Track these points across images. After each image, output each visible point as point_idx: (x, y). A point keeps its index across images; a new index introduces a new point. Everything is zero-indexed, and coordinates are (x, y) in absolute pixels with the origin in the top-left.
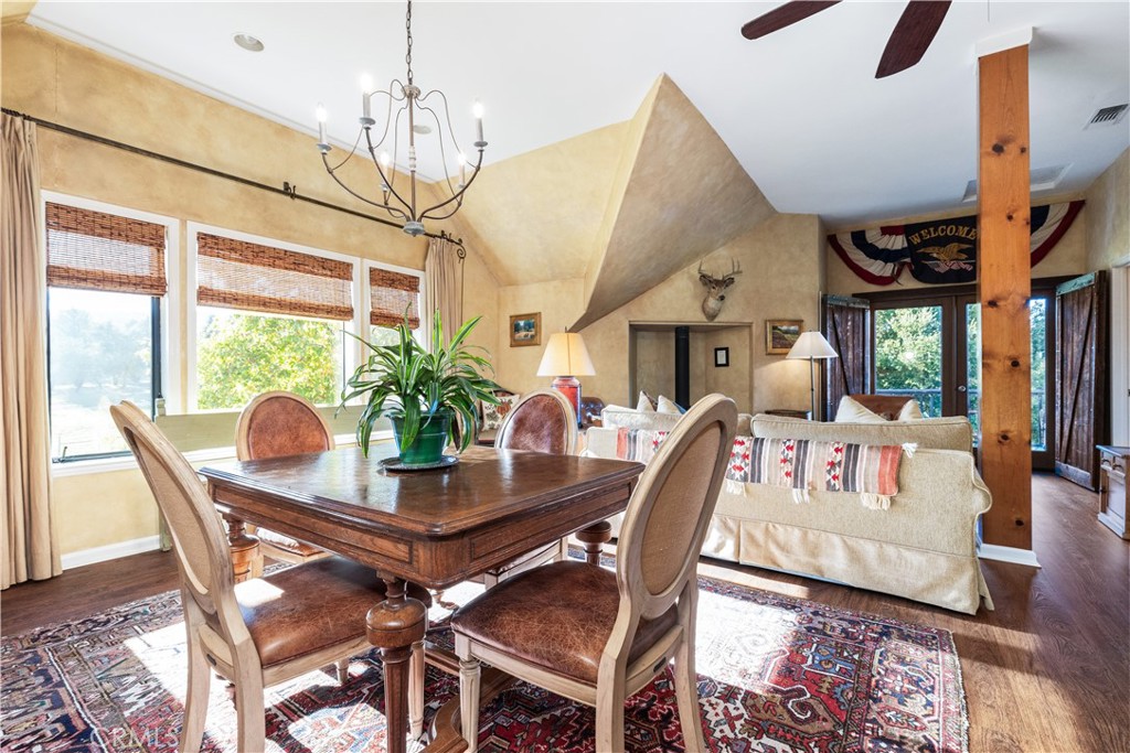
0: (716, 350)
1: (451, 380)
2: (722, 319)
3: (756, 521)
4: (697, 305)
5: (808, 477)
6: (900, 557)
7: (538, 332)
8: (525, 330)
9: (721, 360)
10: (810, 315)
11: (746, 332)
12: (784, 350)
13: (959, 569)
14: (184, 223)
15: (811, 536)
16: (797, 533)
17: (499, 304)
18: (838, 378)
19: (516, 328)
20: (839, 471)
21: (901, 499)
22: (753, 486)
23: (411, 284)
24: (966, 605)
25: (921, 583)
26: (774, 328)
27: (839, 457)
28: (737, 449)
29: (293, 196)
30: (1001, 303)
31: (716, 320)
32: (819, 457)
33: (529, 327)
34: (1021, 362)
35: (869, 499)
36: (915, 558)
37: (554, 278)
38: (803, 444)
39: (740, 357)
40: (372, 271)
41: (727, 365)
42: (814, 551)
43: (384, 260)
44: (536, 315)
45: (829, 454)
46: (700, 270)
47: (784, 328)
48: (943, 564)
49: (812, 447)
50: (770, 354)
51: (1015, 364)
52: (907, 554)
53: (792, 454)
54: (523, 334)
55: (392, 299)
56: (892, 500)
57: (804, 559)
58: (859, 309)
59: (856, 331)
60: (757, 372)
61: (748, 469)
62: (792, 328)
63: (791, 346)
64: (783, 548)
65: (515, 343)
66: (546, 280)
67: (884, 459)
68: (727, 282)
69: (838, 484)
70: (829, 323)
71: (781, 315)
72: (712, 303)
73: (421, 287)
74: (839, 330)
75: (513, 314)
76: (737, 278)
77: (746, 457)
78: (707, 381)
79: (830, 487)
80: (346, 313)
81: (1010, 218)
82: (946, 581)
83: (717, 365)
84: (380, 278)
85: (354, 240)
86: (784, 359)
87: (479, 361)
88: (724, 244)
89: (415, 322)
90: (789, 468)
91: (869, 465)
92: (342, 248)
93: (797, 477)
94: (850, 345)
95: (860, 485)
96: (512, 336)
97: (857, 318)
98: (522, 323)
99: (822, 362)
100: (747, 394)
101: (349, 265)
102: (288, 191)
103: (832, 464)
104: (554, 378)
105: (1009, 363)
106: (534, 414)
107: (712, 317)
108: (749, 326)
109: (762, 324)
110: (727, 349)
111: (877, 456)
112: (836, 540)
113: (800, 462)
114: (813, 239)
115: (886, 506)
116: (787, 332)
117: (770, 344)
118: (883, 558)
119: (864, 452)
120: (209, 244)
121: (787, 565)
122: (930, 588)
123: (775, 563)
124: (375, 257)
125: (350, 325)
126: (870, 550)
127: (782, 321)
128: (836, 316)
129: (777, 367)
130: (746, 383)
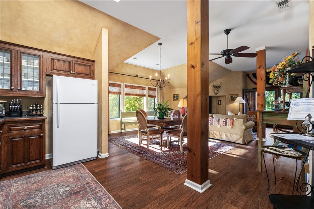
0: (218, 101)
1: (165, 108)
2: (219, 94)
3: (212, 131)
4: (213, 92)
5: (220, 124)
6: (233, 136)
7: (179, 98)
8: (176, 97)
9: (220, 103)
10: (240, 93)
11: (225, 97)
12: (233, 101)
13: (241, 137)
14: (123, 83)
15: (220, 133)
16: (218, 132)
17: (171, 92)
18: (247, 107)
19: (174, 97)
20: (224, 123)
21: (233, 127)
22: (212, 125)
23: (155, 90)
24: (241, 143)
25: (236, 140)
26: (231, 96)
27: (225, 120)
28: (209, 119)
29: (137, 77)
30: (260, 95)
31: (217, 95)
32: (222, 120)
33: (177, 97)
34: (263, 105)
35: (229, 127)
36: (235, 136)
37: (182, 87)
38: (219, 118)
39: (224, 103)
40: (149, 88)
41: (221, 104)
42: (221, 135)
43: (151, 86)
44: (179, 94)
45: (223, 120)
46: (213, 85)
47: (234, 96)
48: (239, 137)
49: (221, 119)
50: (230, 102)
51: (262, 106)
52: (234, 135)
53: (218, 120)
54: (176, 98)
55: (152, 93)
56: (232, 127)
57: (219, 136)
58: (254, 92)
59: (253, 96)
60: (227, 106)
61: (211, 122)
62: (236, 96)
63: (235, 100)
64: (216, 135)
65: (174, 100)
66: (180, 88)
67: (231, 121)
68: (219, 87)
69: (224, 125)
70: (245, 95)
71: (233, 93)
72: (216, 91)
73: (157, 90)
74: (247, 96)
75: (174, 94)
76: (221, 86)
77: (211, 120)
78: (216, 108)
79: (223, 125)
80: (144, 95)
81: (261, 80)
82: (239, 139)
83: (219, 104)
84: (150, 89)
85: (146, 83)
86: (233, 103)
87: (169, 106)
88: (219, 78)
89: (155, 97)
90: (217, 122)
91: (229, 121)
92: (144, 85)
93: (218, 124)
94: (251, 100)
95: (227, 125)
96: (174, 98)
97: (253, 93)
98: (175, 96)
99: (243, 104)
100: (225, 111)
101: (145, 87)
102: (136, 76)
103: (224, 122)
104: (181, 107)
105: (261, 105)
106: (176, 113)
107: (216, 94)
108: (225, 96)
109: (228, 95)
110: (221, 101)
111: (230, 120)
112: (224, 133)
113: (219, 121)
114: (241, 76)
115: (231, 128)
116: (234, 97)
117: (230, 100)
118: (230, 136)
119: (228, 120)
120: (126, 86)
121: (217, 138)
122: (237, 140)
123: (215, 137)
124: (149, 85)
125: (145, 98)
126: (229, 135)
127: (233, 95)
128: (247, 93)
129: (232, 105)
130: (225, 108)
